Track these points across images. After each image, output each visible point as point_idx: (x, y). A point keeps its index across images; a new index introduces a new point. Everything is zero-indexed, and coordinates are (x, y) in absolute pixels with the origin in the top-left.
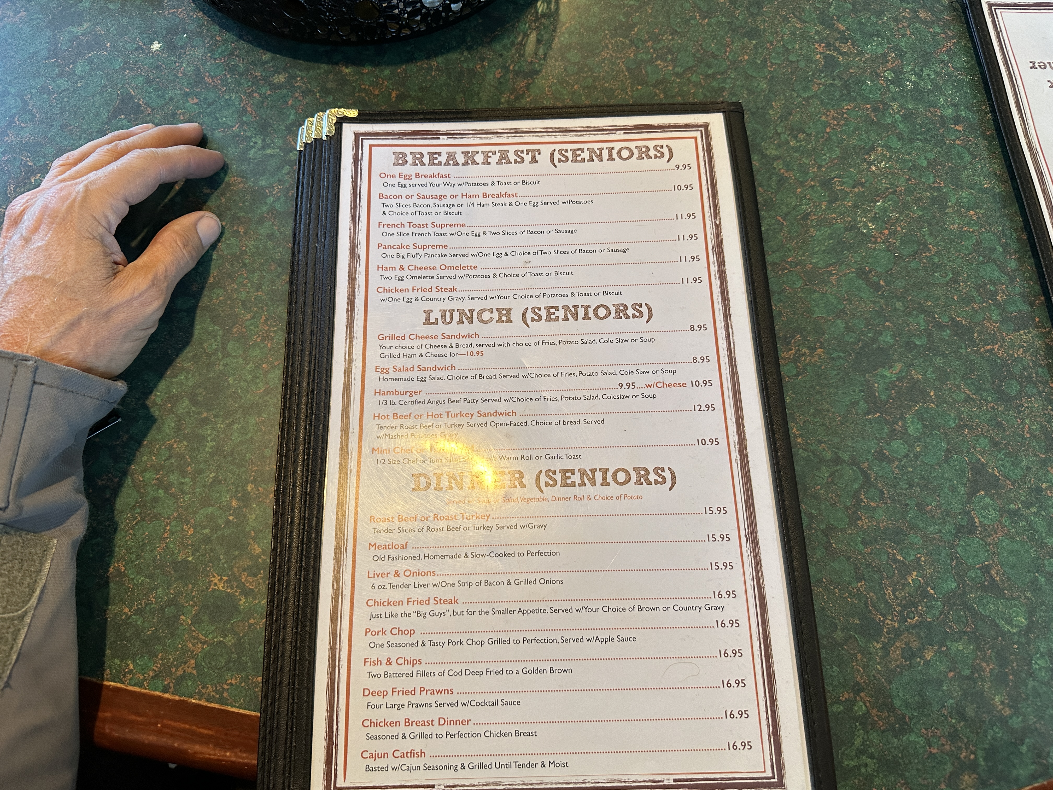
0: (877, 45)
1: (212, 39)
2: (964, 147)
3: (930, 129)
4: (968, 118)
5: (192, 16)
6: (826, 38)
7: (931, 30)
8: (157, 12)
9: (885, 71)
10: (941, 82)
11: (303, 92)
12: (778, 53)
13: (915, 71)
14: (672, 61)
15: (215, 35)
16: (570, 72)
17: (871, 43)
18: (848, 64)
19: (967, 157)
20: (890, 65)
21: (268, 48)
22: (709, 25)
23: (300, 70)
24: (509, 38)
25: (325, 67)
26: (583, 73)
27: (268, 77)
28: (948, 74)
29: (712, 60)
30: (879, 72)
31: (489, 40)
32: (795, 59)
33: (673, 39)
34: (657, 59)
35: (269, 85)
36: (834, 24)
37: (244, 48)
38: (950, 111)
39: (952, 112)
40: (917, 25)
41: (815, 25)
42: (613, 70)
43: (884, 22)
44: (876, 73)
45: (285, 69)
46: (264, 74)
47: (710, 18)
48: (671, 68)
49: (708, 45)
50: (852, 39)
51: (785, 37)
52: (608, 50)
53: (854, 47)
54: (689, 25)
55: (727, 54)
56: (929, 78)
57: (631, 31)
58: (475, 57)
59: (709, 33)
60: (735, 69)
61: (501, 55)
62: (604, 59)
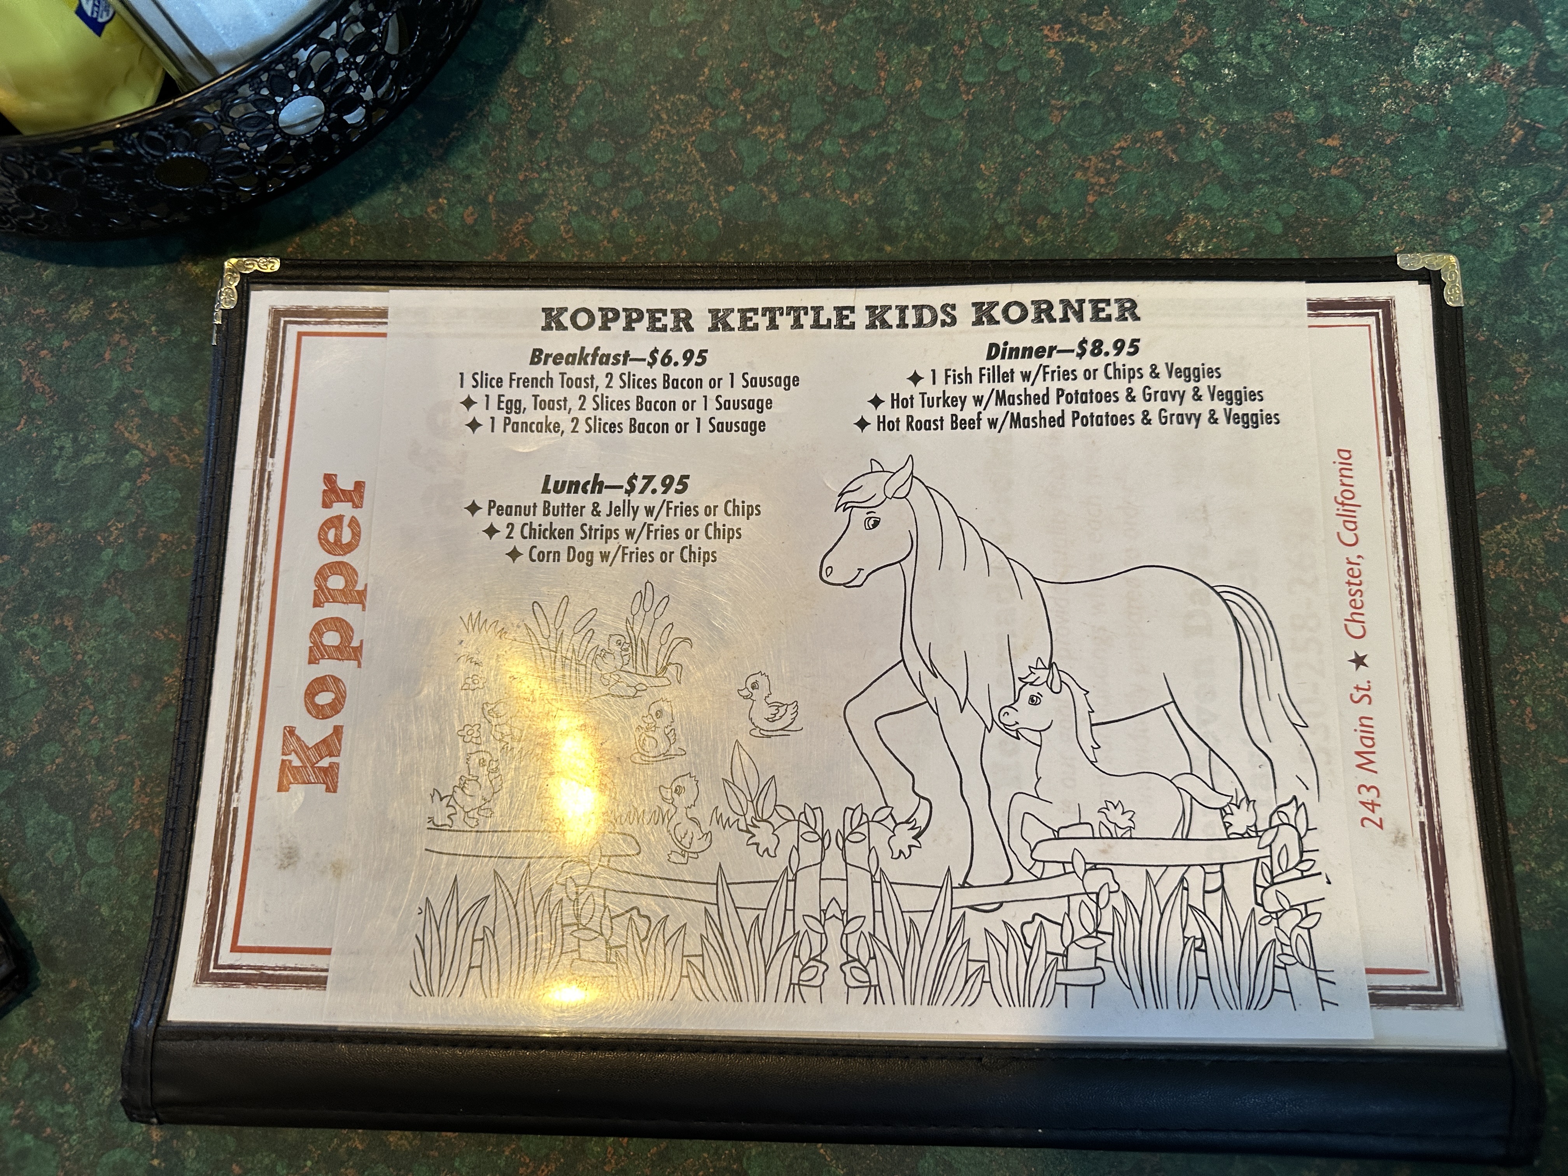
2: (1347, 179)
3: (1280, 155)
4: (1348, 119)
6: (1061, 12)
9: (1180, 55)
10: (1287, 55)
11: (125, 330)
12: (977, 62)
13: (1236, 44)
14: (784, 120)
16: (599, 184)
18: (1110, 55)
19: (1356, 197)
20: (1187, 41)
21: (48, 255)
22: (839, 31)
23: (114, 288)
24: (477, 140)
25: (156, 271)
26: (623, 181)
27: (59, 314)
28: (1299, 36)
29: (855, 102)
30: (1168, 59)
32: (1009, 68)
33: (778, 75)
34: (753, 124)
35: (65, 328)
37: (6, 266)
38: (1312, 111)
39: (1317, 113)
42: (676, 163)
44: (1165, 63)
45: (87, 291)
46: (50, 309)
47: (841, 16)
48: (782, 136)
49: (844, 73)
51: (985, 26)
52: (661, 123)
53: (1115, 19)
54: (802, 41)
55: (883, 83)
56: (1265, 52)
57: (698, 76)
58: (421, 192)
59: (842, 49)
60: (902, 111)
61: (468, 178)
62: (658, 144)
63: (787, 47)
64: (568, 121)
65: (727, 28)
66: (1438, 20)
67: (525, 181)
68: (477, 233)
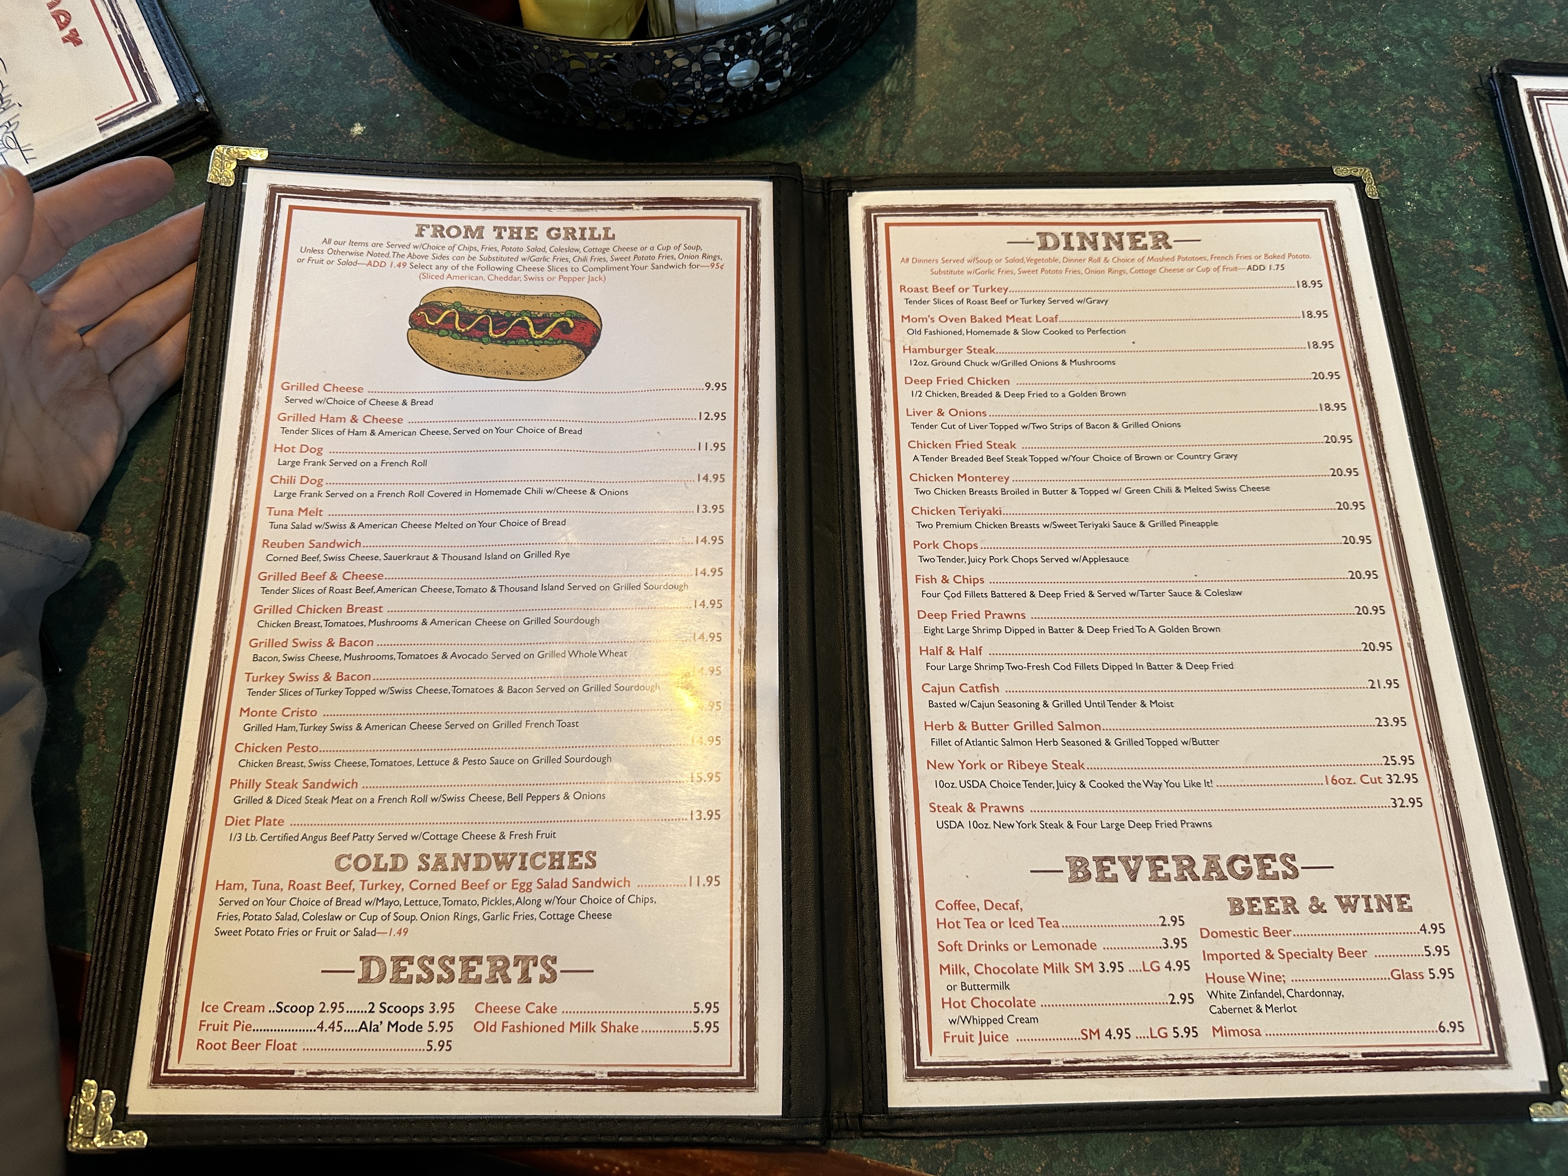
0: (1366, 148)
1: (433, 121)
2: (1487, 297)
3: (1440, 270)
4: (1494, 255)
5: (407, 89)
6: (1293, 136)
7: (1445, 127)
8: (361, 83)
10: (1457, 202)
12: (1223, 157)
13: (1419, 186)
15: (438, 116)
17: (1356, 145)
19: (1492, 311)
20: (1383, 177)
21: (509, 135)
22: (1124, 113)
24: (843, 128)
28: (1467, 191)
31: (815, 130)
33: (1073, 134)
34: (1050, 163)
36: (1305, 116)
38: (1468, 245)
39: (1472, 247)
40: (1425, 119)
41: (1277, 117)
43: (1377, 115)
47: (1128, 104)
49: (1123, 143)
50: (1330, 138)
51: (1234, 134)
52: (982, 147)
53: (1332, 150)
54: (1096, 114)
55: (1151, 156)
56: (1440, 197)
57: (1015, 121)
58: (795, 154)
59: (1125, 126)
61: (832, 152)
62: (977, 161)
63: (1085, 116)
65: (1043, 93)
67: (873, 164)
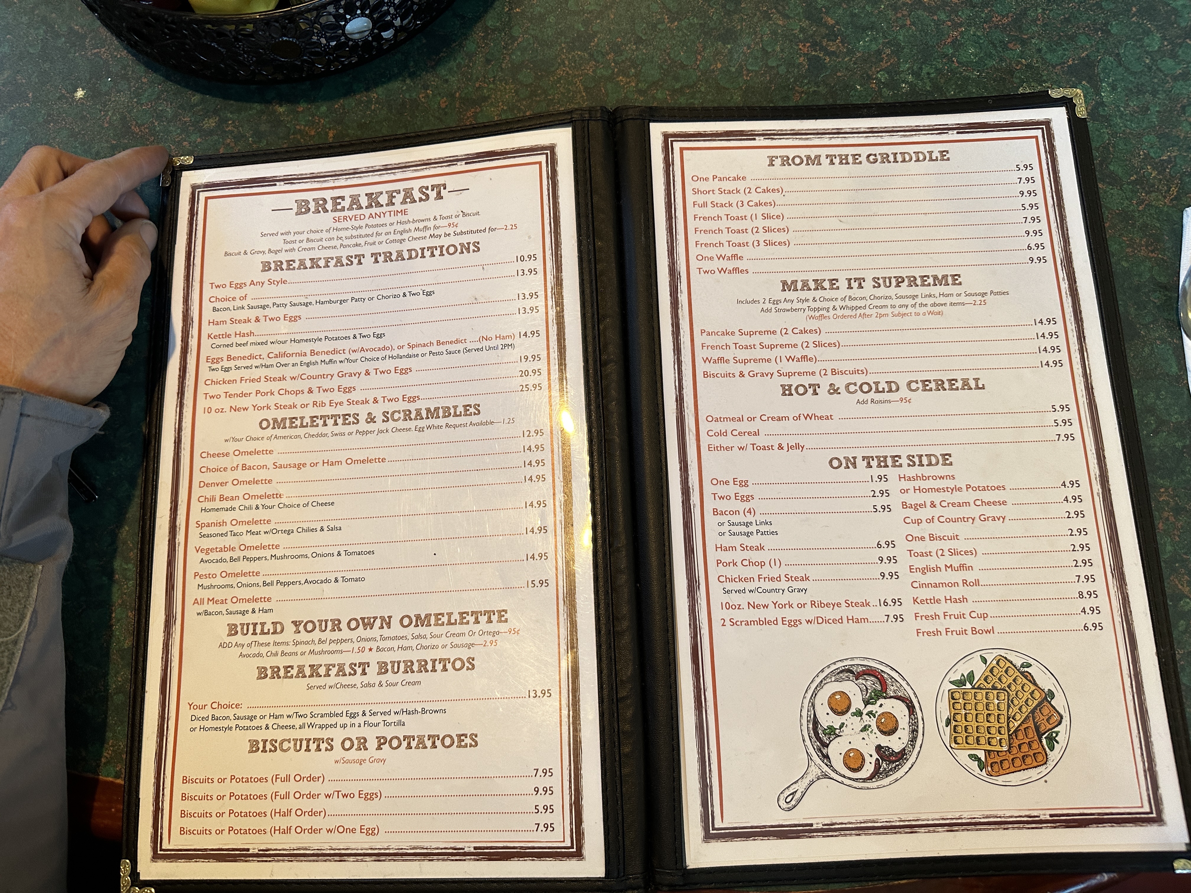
0: (871, 41)
1: (138, 82)
5: (116, 56)
6: (812, 36)
7: (935, 18)
8: (80, 54)
9: (878, 72)
10: (942, 81)
11: (234, 138)
12: (756, 58)
13: (913, 70)
14: (636, 75)
15: (141, 77)
16: (522, 96)
17: (863, 39)
18: (836, 66)
20: (884, 65)
21: (197, 89)
22: (678, 28)
23: (231, 113)
24: (455, 59)
25: (257, 106)
26: (536, 96)
27: (198, 122)
28: (951, 71)
29: (680, 71)
30: (870, 73)
31: (433, 63)
32: (774, 64)
33: (637, 49)
34: (618, 75)
35: (199, 131)
36: (822, 18)
37: (172, 90)
40: (920, 12)
41: (800, 21)
42: (569, 91)
43: (881, 12)
44: (868, 75)
45: (216, 112)
46: (193, 119)
47: (681, 20)
48: (633, 84)
49: (677, 53)
50: (841, 35)
51: (765, 38)
52: (564, 67)
53: (843, 45)
54: (656, 31)
55: (698, 63)
56: (929, 78)
57: (591, 42)
58: (418, 85)
59: (678, 39)
60: (707, 81)
61: (447, 81)
62: (560, 78)
63: (646, 33)
64: (510, 57)
65: (612, 17)
66: (1037, 74)
67: (479, 88)
68: (446, 114)
